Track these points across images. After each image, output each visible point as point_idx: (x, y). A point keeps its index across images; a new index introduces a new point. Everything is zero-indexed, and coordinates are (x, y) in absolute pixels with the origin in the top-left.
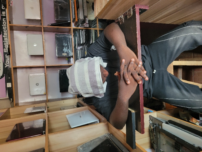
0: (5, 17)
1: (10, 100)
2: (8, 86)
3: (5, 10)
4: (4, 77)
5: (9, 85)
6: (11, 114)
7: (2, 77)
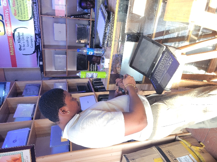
1: (42, 73)
2: (40, 64)
7: (34, 52)
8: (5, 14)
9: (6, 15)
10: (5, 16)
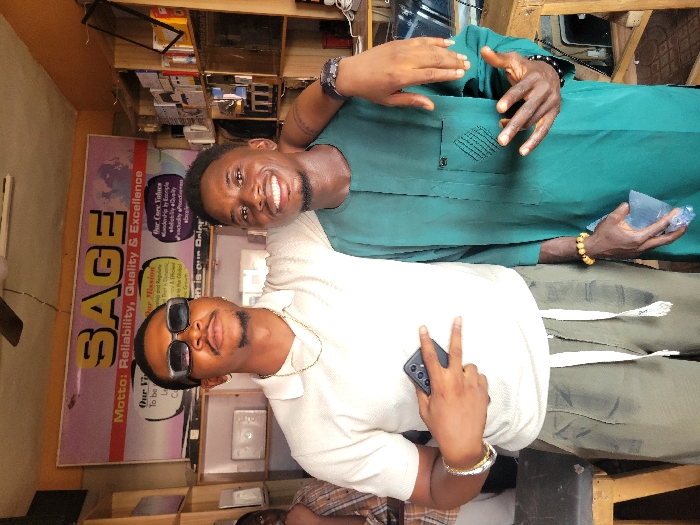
0: (200, 285)
1: (192, 467)
2: (192, 437)
3: (201, 272)
4: (183, 413)
5: (194, 435)
6: (194, 500)
7: (178, 412)
8: (124, 313)
9: (126, 316)
10: (123, 318)
